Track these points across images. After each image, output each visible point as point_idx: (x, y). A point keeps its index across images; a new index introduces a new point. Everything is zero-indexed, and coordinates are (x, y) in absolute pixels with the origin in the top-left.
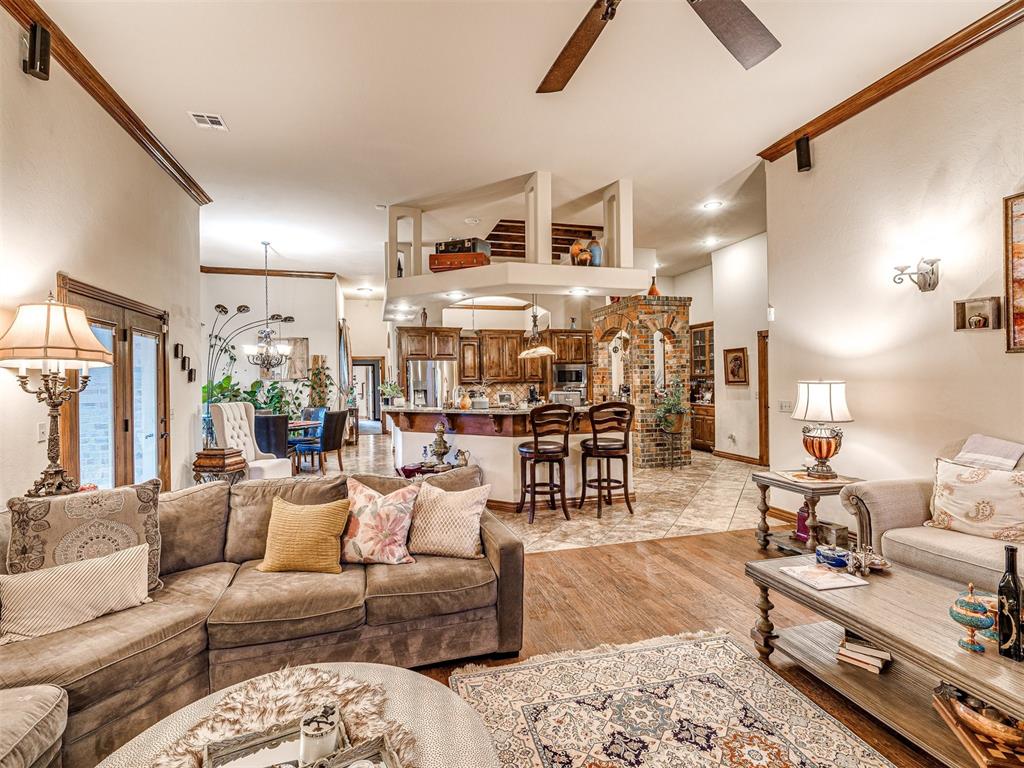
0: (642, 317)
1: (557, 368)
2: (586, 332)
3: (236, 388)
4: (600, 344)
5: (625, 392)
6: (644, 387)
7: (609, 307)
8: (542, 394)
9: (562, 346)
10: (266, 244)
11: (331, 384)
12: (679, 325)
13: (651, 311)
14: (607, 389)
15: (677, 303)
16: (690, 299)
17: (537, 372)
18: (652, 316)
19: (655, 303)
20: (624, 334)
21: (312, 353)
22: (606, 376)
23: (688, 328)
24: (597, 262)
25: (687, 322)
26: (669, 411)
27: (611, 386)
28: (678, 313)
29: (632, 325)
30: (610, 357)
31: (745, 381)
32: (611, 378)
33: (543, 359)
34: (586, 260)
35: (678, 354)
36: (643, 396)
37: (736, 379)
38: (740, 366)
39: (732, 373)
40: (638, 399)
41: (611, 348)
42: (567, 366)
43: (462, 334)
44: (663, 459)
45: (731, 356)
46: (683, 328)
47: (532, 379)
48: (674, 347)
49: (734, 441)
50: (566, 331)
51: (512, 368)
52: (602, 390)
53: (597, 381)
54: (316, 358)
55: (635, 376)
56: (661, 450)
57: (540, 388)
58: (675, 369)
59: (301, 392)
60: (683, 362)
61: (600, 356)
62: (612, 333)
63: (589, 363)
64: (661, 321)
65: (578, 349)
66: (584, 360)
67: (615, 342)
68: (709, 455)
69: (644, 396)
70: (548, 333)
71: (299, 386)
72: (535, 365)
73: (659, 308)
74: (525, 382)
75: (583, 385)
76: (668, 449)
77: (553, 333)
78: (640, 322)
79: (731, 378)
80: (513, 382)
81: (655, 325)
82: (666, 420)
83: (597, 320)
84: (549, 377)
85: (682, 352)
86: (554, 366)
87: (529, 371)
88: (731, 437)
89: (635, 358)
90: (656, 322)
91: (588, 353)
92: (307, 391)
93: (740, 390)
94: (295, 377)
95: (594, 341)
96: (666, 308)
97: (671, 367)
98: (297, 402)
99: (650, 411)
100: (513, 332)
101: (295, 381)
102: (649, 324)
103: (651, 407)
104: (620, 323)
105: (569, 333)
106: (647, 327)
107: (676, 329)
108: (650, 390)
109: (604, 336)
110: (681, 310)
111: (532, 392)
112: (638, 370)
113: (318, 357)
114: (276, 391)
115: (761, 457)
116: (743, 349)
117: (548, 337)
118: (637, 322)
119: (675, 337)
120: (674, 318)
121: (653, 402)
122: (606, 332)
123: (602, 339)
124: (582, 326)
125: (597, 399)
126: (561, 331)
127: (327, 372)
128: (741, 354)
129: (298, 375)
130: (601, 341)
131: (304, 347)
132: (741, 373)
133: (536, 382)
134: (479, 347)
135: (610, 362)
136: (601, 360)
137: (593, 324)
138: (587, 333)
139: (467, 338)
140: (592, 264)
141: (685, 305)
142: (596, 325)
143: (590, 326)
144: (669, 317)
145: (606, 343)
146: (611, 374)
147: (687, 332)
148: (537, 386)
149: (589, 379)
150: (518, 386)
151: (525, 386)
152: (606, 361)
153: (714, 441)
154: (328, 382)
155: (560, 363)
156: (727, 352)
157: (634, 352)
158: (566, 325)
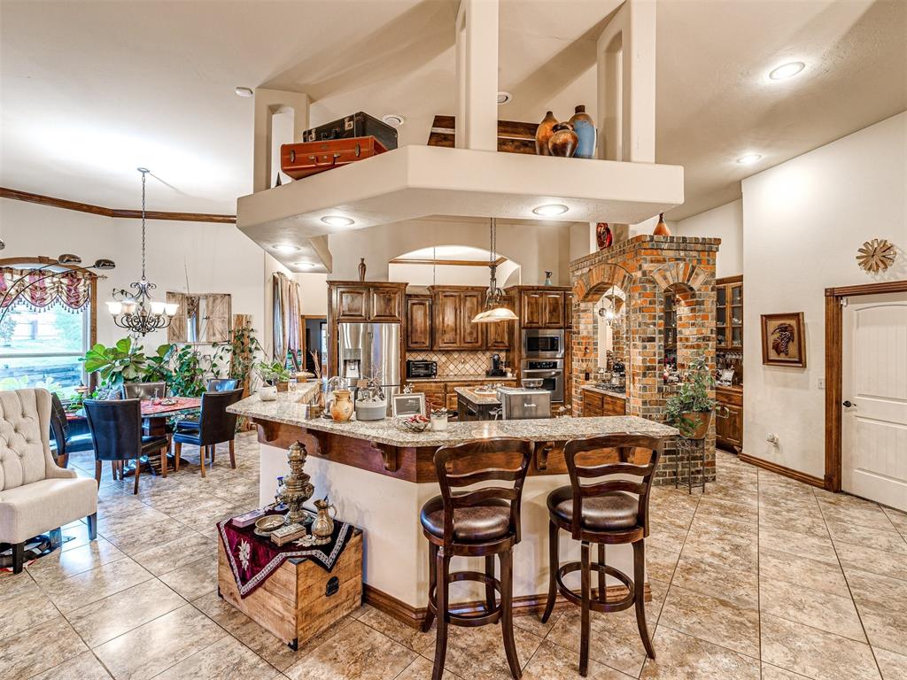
0: (646, 266)
1: (527, 333)
2: (566, 289)
3: (138, 352)
4: (583, 305)
5: (617, 370)
6: (648, 368)
7: (597, 254)
8: (508, 364)
9: (534, 305)
10: (144, 172)
11: (256, 348)
12: (702, 278)
13: (661, 258)
14: (591, 365)
15: (699, 247)
16: (718, 241)
17: (503, 337)
18: (661, 266)
19: (666, 246)
20: (617, 291)
21: (235, 311)
22: (590, 346)
23: (713, 283)
24: (586, 151)
25: (713, 274)
26: (688, 407)
27: (596, 361)
28: (699, 261)
29: (630, 279)
30: (595, 322)
31: (800, 362)
32: (596, 349)
33: (511, 323)
34: (564, 145)
35: (699, 321)
36: (646, 381)
37: (782, 357)
38: (791, 339)
39: (776, 348)
40: (638, 385)
41: (596, 311)
42: (540, 331)
43: (408, 290)
44: (675, 474)
45: (773, 324)
46: (706, 283)
47: (496, 347)
48: (693, 310)
49: (776, 445)
50: (538, 288)
51: (471, 333)
52: (584, 365)
53: (578, 353)
54: (240, 318)
55: (634, 352)
56: (670, 460)
57: (507, 357)
58: (693, 341)
59: (221, 358)
60: (706, 332)
61: (583, 321)
62: (599, 290)
63: (568, 327)
64: (674, 272)
65: (554, 310)
66: (562, 324)
67: (603, 302)
68: (734, 459)
69: (649, 381)
70: (517, 290)
71: (218, 351)
72: (500, 329)
73: (671, 254)
74: (488, 349)
75: (559, 356)
76: (682, 459)
77: (523, 290)
78: (644, 274)
79: (773, 355)
80: (474, 350)
81: (665, 278)
82: (683, 420)
83: (579, 273)
84: (516, 345)
85: (705, 318)
86: (524, 331)
87: (492, 336)
88: (772, 440)
89: (634, 326)
90: (668, 274)
91: (567, 317)
92: (228, 357)
93: (791, 374)
94: (213, 340)
95: (574, 301)
96: (682, 253)
97: (687, 339)
98: (215, 370)
99: (657, 402)
100: (473, 288)
101: (215, 345)
102: (657, 277)
103: (658, 397)
104: (612, 276)
105: (542, 290)
106: (653, 282)
107: (696, 284)
108: (657, 372)
109: (588, 294)
110: (704, 257)
111: (496, 363)
112: (639, 343)
113: (242, 316)
114: (189, 356)
115: (828, 478)
116: (798, 315)
117: (517, 296)
118: (639, 274)
119: (694, 296)
120: (694, 268)
121: (660, 390)
122: (591, 289)
123: (586, 298)
124: (560, 282)
125: (577, 377)
126: (532, 288)
127: (252, 335)
128: (793, 323)
129: (218, 338)
130: (583, 301)
131: (226, 305)
132: (793, 348)
133: (501, 350)
134: (431, 307)
135: (595, 328)
136: (583, 326)
137: (574, 280)
138: (565, 291)
139: (416, 296)
140: (575, 155)
141: (710, 251)
142: (577, 281)
143: (569, 283)
144: (686, 265)
145: (590, 304)
146: (596, 344)
147: (712, 290)
148: (503, 355)
149: (568, 348)
150: (480, 355)
151: (488, 354)
152: (590, 327)
153: (741, 439)
154: (253, 347)
155: (531, 328)
156: (767, 318)
157: (633, 316)
158: (539, 282)
